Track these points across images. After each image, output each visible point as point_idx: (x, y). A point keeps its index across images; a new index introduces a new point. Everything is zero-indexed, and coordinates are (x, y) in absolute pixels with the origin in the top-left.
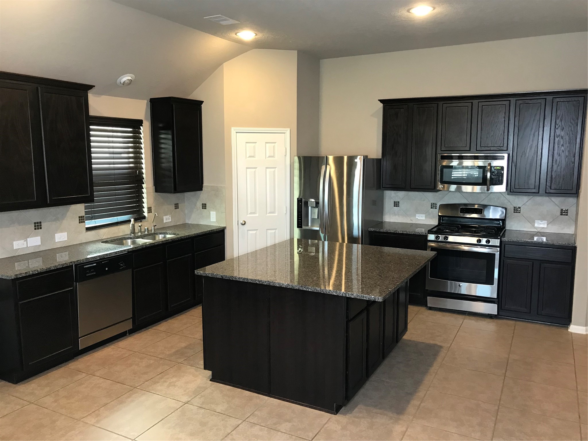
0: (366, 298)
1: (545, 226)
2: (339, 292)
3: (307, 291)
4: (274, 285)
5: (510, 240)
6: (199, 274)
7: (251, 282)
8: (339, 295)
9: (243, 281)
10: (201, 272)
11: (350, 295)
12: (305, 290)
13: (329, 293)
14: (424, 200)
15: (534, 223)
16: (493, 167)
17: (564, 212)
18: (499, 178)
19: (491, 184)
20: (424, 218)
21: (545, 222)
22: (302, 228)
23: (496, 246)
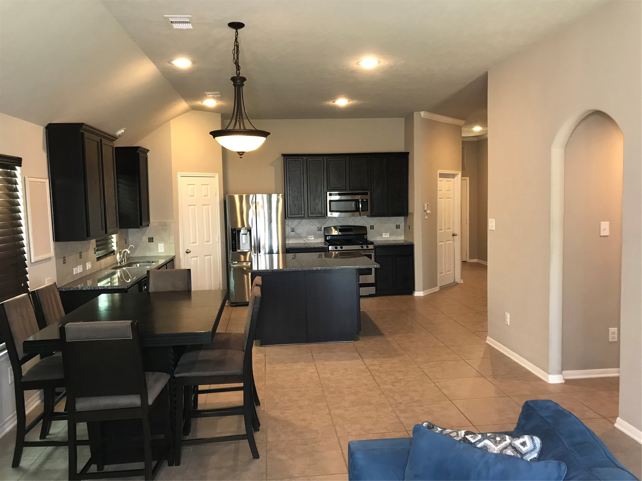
1: (389, 236)
5: (379, 245)
14: (312, 226)
15: (382, 235)
16: (362, 200)
17: (398, 227)
18: (366, 206)
19: (362, 211)
20: (313, 238)
21: (388, 234)
22: (236, 251)
23: (372, 249)
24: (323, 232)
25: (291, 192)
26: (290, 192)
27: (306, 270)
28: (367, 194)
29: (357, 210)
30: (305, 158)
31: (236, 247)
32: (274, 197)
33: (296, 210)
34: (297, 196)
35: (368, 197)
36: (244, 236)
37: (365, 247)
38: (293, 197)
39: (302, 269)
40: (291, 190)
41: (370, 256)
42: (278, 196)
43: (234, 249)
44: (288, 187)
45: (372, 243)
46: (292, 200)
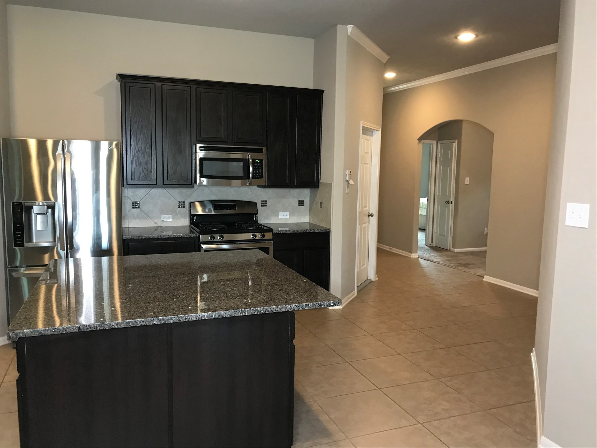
0: (324, 305)
1: (288, 217)
2: (289, 306)
3: (243, 316)
4: (187, 320)
5: (280, 232)
6: (21, 335)
7: (143, 324)
8: (290, 310)
9: (126, 326)
10: (25, 331)
11: (304, 307)
12: (241, 316)
13: (276, 311)
14: (170, 199)
15: (278, 215)
16: (254, 160)
17: (301, 203)
18: (259, 171)
19: (253, 177)
20: (171, 220)
21: (288, 213)
22: (24, 246)
23: (270, 240)
24: (188, 209)
25: (134, 142)
26: (132, 140)
27: (171, 322)
28: (260, 151)
29: (246, 176)
30: (159, 84)
31: (22, 238)
32: (104, 146)
33: (142, 173)
34: (143, 148)
35: (262, 156)
36: (39, 217)
37: (259, 236)
38: (137, 149)
39: (160, 320)
40: (132, 137)
41: (266, 250)
42: (111, 144)
43: (19, 241)
44: (128, 133)
45: (270, 230)
46: (135, 156)
